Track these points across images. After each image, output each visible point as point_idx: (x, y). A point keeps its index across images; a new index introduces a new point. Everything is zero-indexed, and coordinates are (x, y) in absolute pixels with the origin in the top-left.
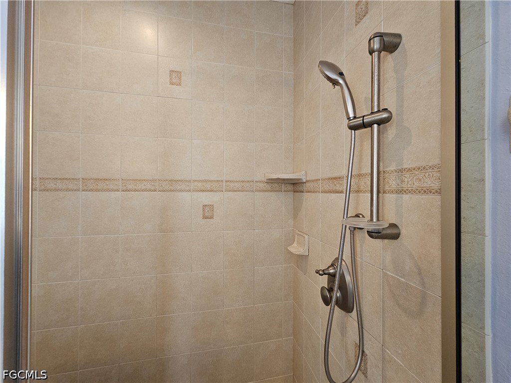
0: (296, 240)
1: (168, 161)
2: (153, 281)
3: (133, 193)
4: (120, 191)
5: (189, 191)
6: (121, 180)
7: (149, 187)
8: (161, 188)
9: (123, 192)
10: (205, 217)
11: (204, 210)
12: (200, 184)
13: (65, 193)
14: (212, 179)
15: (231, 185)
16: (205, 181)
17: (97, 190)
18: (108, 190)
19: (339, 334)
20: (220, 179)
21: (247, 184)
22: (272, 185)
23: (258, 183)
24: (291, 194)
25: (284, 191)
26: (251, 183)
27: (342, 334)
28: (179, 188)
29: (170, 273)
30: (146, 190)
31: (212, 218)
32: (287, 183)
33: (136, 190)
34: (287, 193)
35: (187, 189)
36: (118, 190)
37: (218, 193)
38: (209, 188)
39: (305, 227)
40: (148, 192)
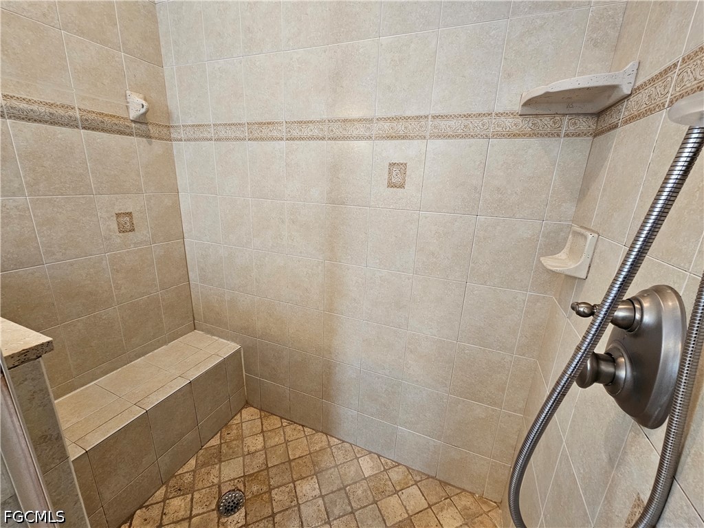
0: (568, 245)
1: (342, 87)
2: (320, 267)
3: (298, 142)
4: (285, 139)
5: (370, 138)
6: (284, 122)
7: (316, 132)
8: (331, 135)
9: (287, 141)
10: (391, 185)
11: (390, 173)
12: (387, 125)
13: (234, 143)
14: (408, 114)
15: (443, 124)
16: (397, 119)
17: (262, 139)
18: (273, 139)
19: (604, 456)
20: (422, 114)
21: (476, 122)
22: (537, 120)
23: (502, 118)
24: (584, 143)
25: (567, 135)
26: (486, 120)
27: (611, 460)
28: (355, 133)
29: (340, 262)
30: (312, 138)
31: (402, 186)
32: (578, 114)
33: (301, 139)
34: (573, 139)
35: (367, 134)
36: (281, 139)
37: (415, 142)
38: (401, 133)
39: (597, 215)
40: (315, 142)
